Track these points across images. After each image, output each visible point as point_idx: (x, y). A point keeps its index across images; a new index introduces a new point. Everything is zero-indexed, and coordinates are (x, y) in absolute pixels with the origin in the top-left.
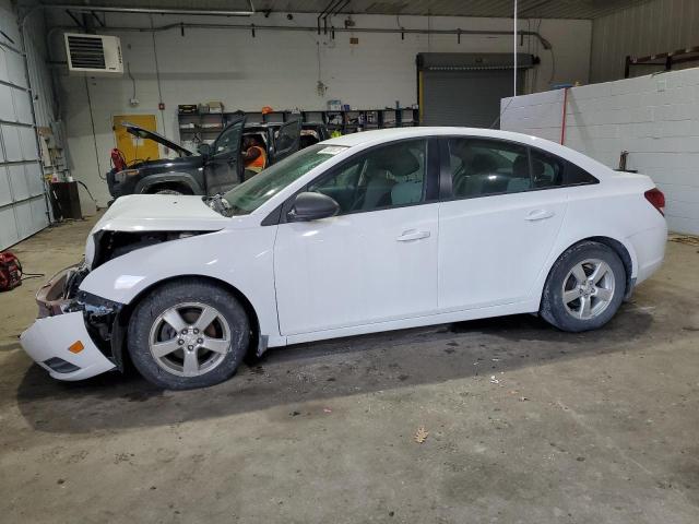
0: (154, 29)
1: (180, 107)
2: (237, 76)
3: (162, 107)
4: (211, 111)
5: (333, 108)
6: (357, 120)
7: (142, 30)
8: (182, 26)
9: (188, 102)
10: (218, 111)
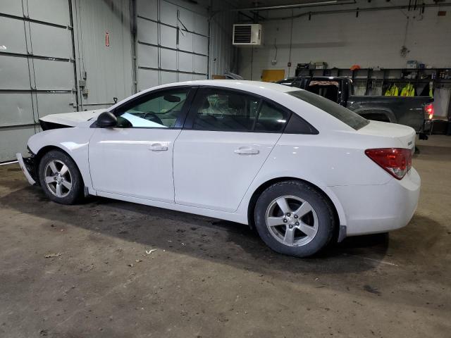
0: (293, 17)
1: (299, 65)
2: (341, 45)
3: (289, 65)
4: (317, 68)
5: (409, 67)
6: (431, 76)
7: (283, 19)
8: (310, 14)
9: (303, 62)
10: (321, 67)
